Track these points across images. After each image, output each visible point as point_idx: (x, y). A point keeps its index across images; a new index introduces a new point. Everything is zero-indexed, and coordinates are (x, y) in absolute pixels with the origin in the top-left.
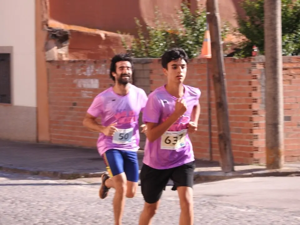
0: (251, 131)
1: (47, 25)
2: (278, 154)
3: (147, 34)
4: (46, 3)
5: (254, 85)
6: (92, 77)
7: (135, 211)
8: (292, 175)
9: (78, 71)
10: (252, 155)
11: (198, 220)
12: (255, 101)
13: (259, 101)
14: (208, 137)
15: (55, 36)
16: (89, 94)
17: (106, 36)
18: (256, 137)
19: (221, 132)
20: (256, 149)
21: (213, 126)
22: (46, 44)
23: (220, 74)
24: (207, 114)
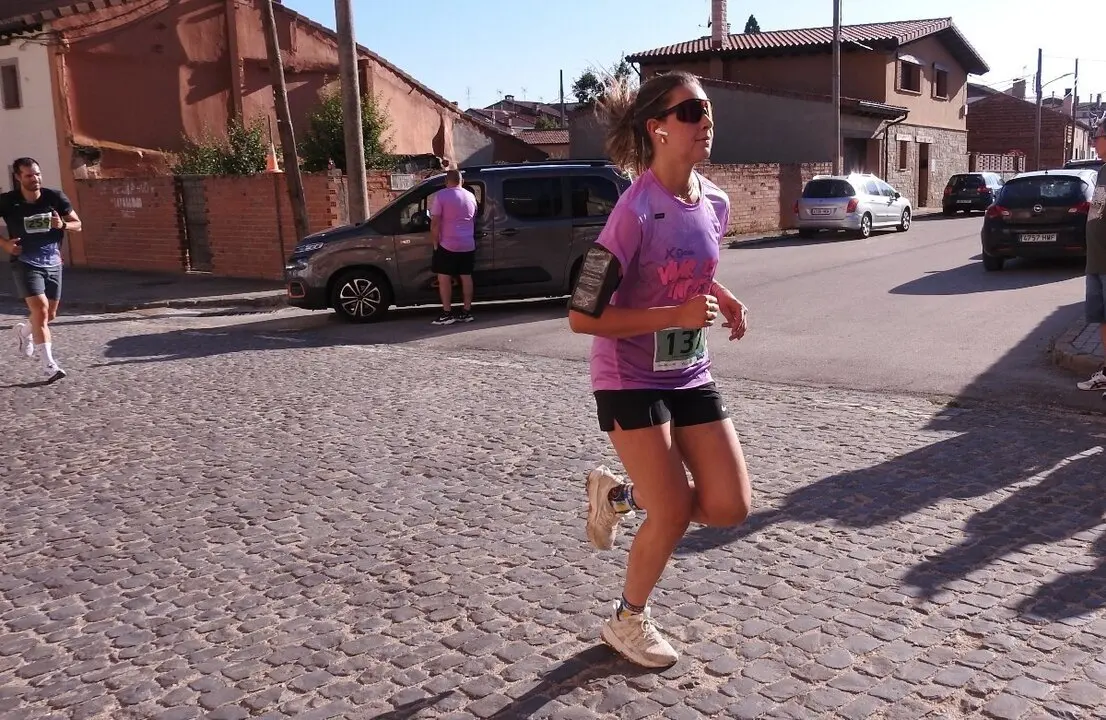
1: (72, 142)
3: (194, 150)
4: (68, 117)
5: (332, 200)
6: (135, 195)
7: (227, 364)
9: (115, 190)
11: (328, 376)
12: (335, 217)
13: (339, 217)
14: (281, 255)
15: (82, 154)
16: (131, 214)
17: (144, 153)
21: (285, 244)
22: (73, 162)
23: (298, 189)
24: (277, 232)
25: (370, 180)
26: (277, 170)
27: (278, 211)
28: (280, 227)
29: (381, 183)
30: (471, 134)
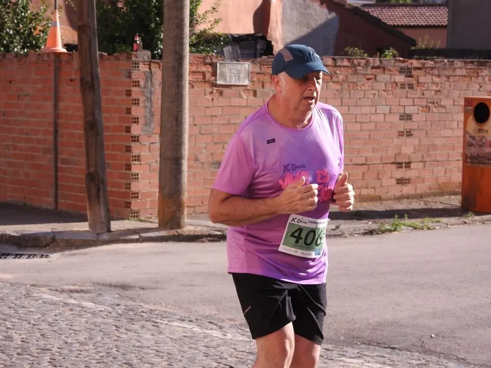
0: (129, 167)
2: (179, 205)
5: (134, 96)
8: (204, 239)
10: (128, 205)
12: (136, 120)
13: (141, 121)
14: (53, 172)
18: (136, 177)
19: (92, 169)
20: (136, 195)
21: (60, 156)
23: (94, 76)
24: (51, 138)
25: (194, 68)
26: (61, 49)
27: (56, 106)
28: (56, 131)
29: (204, 74)
30: (307, 7)
